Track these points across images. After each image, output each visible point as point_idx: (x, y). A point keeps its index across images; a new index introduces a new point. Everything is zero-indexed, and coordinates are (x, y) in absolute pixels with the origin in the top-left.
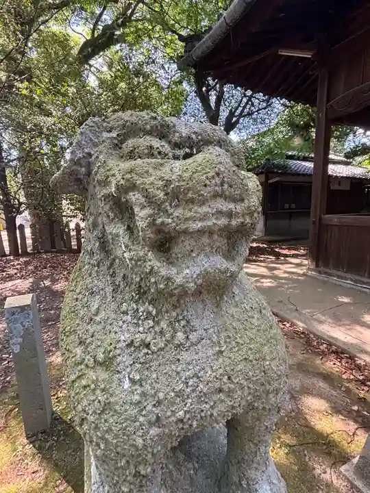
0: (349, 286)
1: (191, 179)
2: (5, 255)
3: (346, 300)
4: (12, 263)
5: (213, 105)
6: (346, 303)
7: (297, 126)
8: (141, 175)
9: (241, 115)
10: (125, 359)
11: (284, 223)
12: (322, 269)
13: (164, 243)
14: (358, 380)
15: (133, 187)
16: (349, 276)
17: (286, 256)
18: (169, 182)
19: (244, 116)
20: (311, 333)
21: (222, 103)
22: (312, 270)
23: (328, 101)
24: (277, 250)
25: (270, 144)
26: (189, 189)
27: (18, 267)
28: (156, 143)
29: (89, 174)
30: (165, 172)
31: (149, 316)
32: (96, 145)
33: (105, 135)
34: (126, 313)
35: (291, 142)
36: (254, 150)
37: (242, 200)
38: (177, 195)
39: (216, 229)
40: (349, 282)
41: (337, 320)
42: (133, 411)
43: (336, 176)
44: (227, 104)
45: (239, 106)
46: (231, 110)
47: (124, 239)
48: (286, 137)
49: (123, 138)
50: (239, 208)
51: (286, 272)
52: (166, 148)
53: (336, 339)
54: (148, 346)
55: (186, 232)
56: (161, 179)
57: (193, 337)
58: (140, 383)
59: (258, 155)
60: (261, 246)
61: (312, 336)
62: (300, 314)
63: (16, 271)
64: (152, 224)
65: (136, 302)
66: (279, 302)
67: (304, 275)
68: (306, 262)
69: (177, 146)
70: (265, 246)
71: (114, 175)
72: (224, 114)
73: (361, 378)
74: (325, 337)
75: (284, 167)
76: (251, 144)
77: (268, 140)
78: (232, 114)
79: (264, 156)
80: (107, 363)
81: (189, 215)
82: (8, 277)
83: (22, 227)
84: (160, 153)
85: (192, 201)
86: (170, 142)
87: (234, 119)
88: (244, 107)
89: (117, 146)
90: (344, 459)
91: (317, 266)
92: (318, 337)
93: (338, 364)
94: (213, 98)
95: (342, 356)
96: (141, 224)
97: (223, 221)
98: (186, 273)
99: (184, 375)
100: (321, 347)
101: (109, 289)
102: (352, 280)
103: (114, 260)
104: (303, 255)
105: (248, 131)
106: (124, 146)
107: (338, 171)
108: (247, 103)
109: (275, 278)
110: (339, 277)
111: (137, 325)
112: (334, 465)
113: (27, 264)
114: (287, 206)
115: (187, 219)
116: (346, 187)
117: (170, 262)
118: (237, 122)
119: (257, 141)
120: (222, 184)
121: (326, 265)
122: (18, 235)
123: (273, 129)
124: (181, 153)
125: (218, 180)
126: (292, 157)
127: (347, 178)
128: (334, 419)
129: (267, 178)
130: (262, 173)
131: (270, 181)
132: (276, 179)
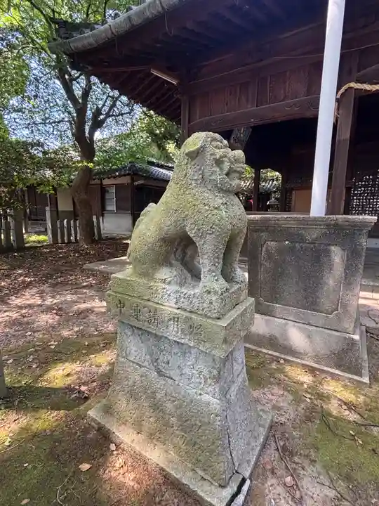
10: (222, 207)
19: (111, 116)
23: (189, 123)
25: (132, 147)
29: (202, 151)
34: (217, 196)
36: (118, 151)
42: (227, 219)
45: (104, 105)
47: (218, 172)
48: (144, 143)
54: (226, 204)
65: (219, 193)
75: (147, 171)
77: (129, 143)
78: (98, 111)
79: (127, 158)
80: (218, 208)
87: (101, 117)
111: (222, 199)
118: (104, 120)
129: (133, 180)
130: (128, 174)
131: (136, 183)
132: (140, 182)
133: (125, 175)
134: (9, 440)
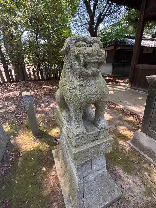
0: (142, 93)
1: (92, 52)
2: (6, 83)
3: (140, 98)
4: (10, 85)
5: (92, 8)
6: (140, 99)
7: (132, 20)
8: (82, 51)
9: (105, 15)
10: (78, 87)
11: (121, 69)
12: (133, 87)
13: (85, 65)
14: (138, 122)
15: (80, 53)
16: (143, 89)
17: (120, 82)
18: (87, 52)
19: (107, 15)
20: (125, 109)
21: (97, 8)
22: (129, 87)
24: (116, 80)
25: (118, 30)
26: (91, 54)
27: (13, 87)
28: (84, 43)
29: (69, 50)
30: (87, 50)
31: (82, 80)
32: (71, 44)
33: (73, 41)
34: (77, 80)
35: (127, 29)
36: (110, 33)
37: (101, 56)
38: (89, 55)
39: (96, 62)
40: (143, 92)
41: (135, 105)
42: (80, 96)
43: (147, 47)
44: (99, 8)
45: (105, 9)
46: (100, 12)
47: (78, 64)
48: (126, 26)
49: (76, 42)
50: (100, 58)
51: (119, 89)
52: (86, 45)
53: (133, 110)
54: (82, 85)
55: (90, 63)
56: (86, 52)
57: (91, 84)
58: (81, 91)
59: (112, 36)
60: (110, 78)
61: (125, 110)
62: (123, 103)
63: (12, 88)
64: (84, 61)
65: (79, 78)
66: (115, 99)
67: (126, 89)
68: (127, 85)
69: (88, 44)
70: (112, 78)
71: (76, 51)
72: (97, 14)
73: (139, 121)
74: (130, 110)
76: (109, 30)
77: (117, 28)
78: (101, 14)
79: (114, 36)
80: (75, 88)
81: (91, 59)
82: (10, 91)
83: (10, 70)
84: (85, 46)
85: (92, 56)
86: (86, 43)
87: (102, 17)
88: (107, 10)
89: (75, 44)
90: (128, 139)
91: (131, 86)
92: (127, 110)
93: (133, 118)
94: (92, 5)
95: (135, 115)
96: (82, 61)
97: (97, 60)
98: (90, 71)
99: (89, 91)
100: (128, 113)
101: (73, 76)
102: (144, 91)
103: (74, 70)
104: (127, 82)
105: (108, 23)
106: (77, 44)
107: (148, 44)
108: (109, 8)
109: (114, 90)
110: (139, 90)
111: (80, 82)
112: (125, 141)
113: (16, 85)
114: (123, 61)
115: (91, 60)
116: (150, 52)
117: (87, 69)
118: (103, 18)
119: (112, 28)
120: (97, 53)
121: (135, 86)
122: (10, 74)
123: (120, 22)
124: (89, 45)
125: (97, 52)
126: (127, 37)
127: (151, 47)
128: (128, 131)
129: (115, 48)
130: (113, 45)
131: (116, 49)
132: (119, 48)
133: (111, 46)
134: (33, 148)
